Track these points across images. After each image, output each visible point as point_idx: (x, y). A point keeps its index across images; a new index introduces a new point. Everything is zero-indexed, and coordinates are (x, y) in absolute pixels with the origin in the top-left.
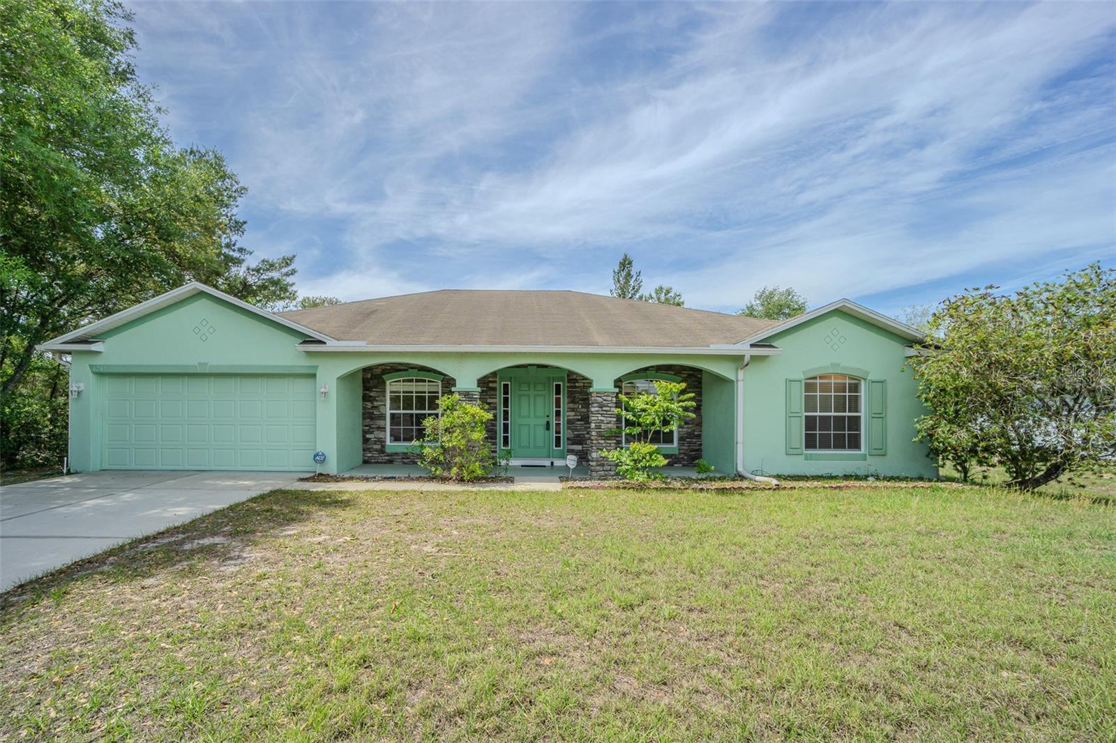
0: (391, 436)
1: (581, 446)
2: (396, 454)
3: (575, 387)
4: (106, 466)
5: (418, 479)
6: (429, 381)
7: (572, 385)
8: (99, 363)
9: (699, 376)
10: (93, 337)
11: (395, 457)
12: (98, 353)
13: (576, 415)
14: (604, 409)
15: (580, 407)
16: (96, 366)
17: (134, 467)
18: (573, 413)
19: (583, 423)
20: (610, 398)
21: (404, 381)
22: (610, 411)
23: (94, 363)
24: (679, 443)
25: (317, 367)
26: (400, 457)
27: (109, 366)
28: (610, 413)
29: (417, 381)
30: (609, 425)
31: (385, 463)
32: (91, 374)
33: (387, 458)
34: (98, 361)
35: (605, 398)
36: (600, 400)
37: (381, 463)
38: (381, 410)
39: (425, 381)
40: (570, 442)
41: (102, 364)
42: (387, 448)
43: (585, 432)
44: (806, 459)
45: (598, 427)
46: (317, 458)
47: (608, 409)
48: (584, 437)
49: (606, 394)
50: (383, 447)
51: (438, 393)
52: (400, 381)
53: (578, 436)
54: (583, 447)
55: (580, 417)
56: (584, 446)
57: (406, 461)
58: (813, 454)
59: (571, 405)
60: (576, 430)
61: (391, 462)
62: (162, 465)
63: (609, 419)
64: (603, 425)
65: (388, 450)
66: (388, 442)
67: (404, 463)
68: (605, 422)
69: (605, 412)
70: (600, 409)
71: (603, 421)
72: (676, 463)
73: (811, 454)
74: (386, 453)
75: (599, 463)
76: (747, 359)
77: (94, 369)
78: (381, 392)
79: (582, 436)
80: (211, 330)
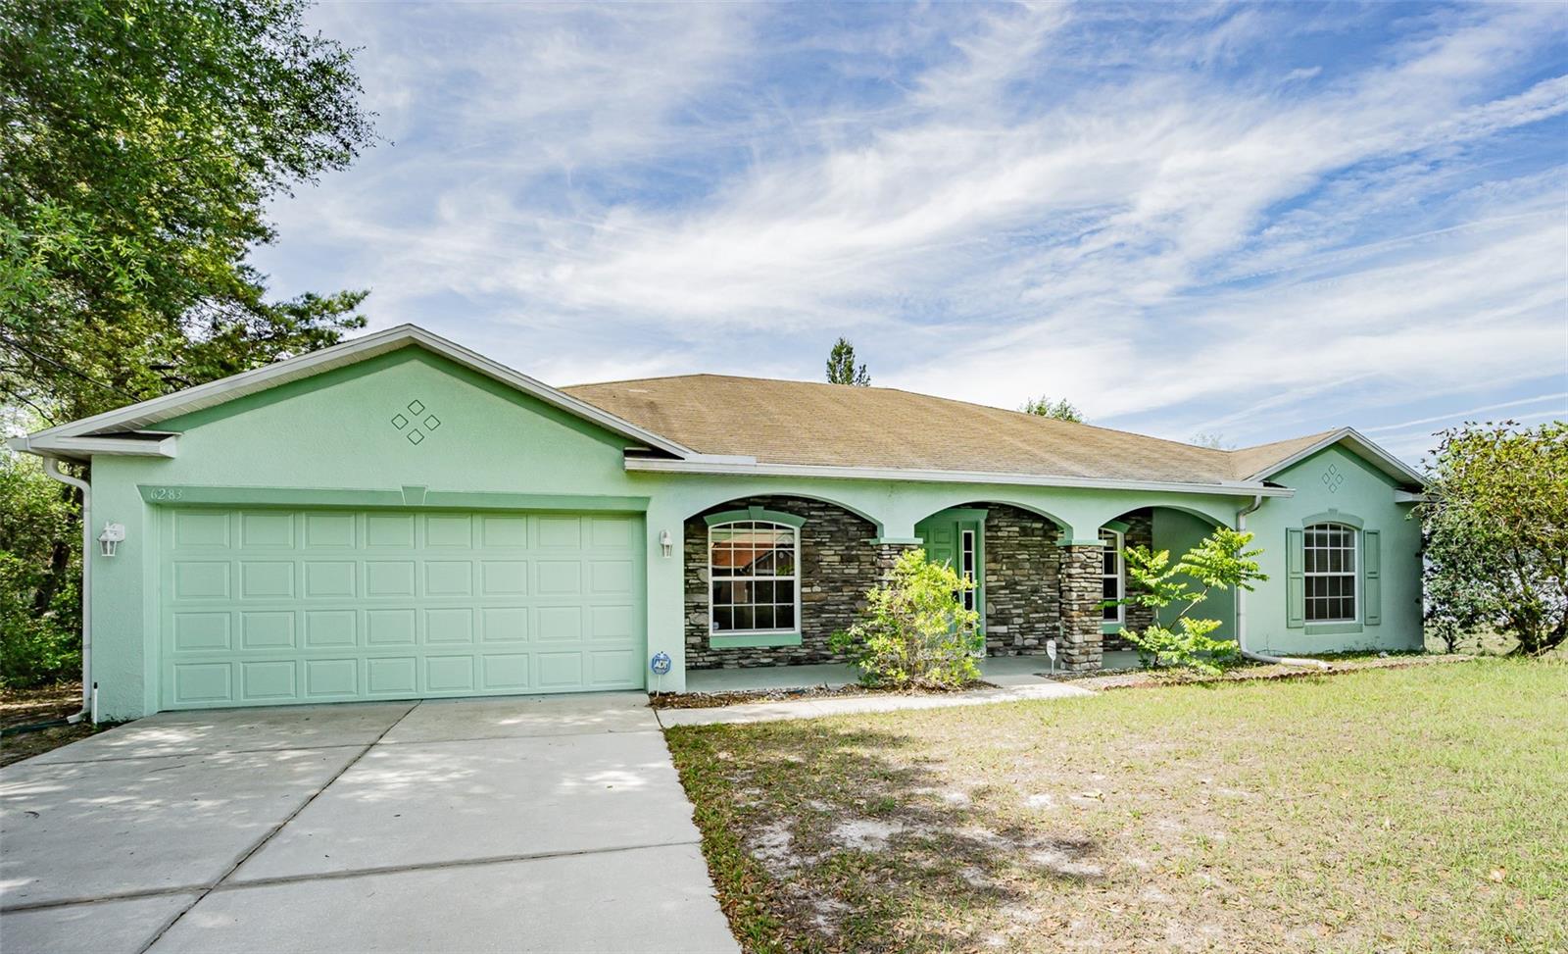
0: (715, 620)
1: (1006, 627)
2: (728, 651)
3: (998, 538)
4: (175, 704)
5: (845, 691)
6: (778, 527)
7: (994, 534)
8: (164, 483)
9: (1149, 523)
10: (150, 426)
11: (727, 657)
12: (165, 459)
13: (997, 581)
14: (1088, 570)
15: (1004, 568)
16: (157, 489)
17: (242, 701)
18: (995, 578)
19: (1007, 592)
20: (1094, 555)
21: (736, 526)
22: (1094, 573)
23: (149, 481)
24: (1126, 618)
25: (648, 499)
26: (736, 657)
27: (189, 489)
28: (1094, 576)
29: (759, 526)
30: (1095, 595)
31: (708, 668)
32: (143, 503)
33: (712, 659)
34: (159, 477)
35: (1089, 554)
36: (1083, 557)
37: (703, 668)
38: (701, 576)
39: (770, 527)
40: (991, 621)
41: (175, 484)
42: (711, 640)
43: (1011, 606)
44: (1307, 633)
45: (1081, 597)
46: (658, 664)
47: (1092, 570)
48: (1011, 614)
49: (1090, 549)
50: (706, 639)
51: (792, 546)
52: (728, 526)
53: (1002, 611)
54: (1009, 629)
55: (1004, 584)
56: (1010, 626)
57: (744, 662)
58: (1316, 626)
59: (993, 566)
60: (1001, 603)
61: (719, 665)
62: (310, 693)
63: (1094, 585)
64: (1086, 594)
65: (713, 645)
66: (711, 633)
67: (743, 666)
68: (1089, 590)
69: (1088, 576)
70: (1083, 571)
71: (1086, 588)
72: (1123, 647)
73: (1311, 626)
74: (711, 650)
75: (1083, 651)
76: (1258, 501)
77: (153, 496)
78: (700, 544)
79: (1007, 612)
80: (432, 423)
